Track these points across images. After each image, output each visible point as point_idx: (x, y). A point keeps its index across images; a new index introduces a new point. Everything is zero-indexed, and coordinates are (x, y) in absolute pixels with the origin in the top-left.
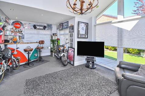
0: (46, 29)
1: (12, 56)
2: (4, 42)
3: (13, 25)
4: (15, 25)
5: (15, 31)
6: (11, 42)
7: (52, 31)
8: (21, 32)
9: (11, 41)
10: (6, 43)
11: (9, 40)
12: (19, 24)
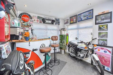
0: (54, 23)
1: (26, 65)
2: (9, 39)
3: (20, 18)
4: (23, 17)
5: (23, 25)
6: (21, 39)
7: (60, 26)
8: (30, 26)
9: (20, 37)
10: (14, 41)
11: (18, 34)
12: (27, 17)
